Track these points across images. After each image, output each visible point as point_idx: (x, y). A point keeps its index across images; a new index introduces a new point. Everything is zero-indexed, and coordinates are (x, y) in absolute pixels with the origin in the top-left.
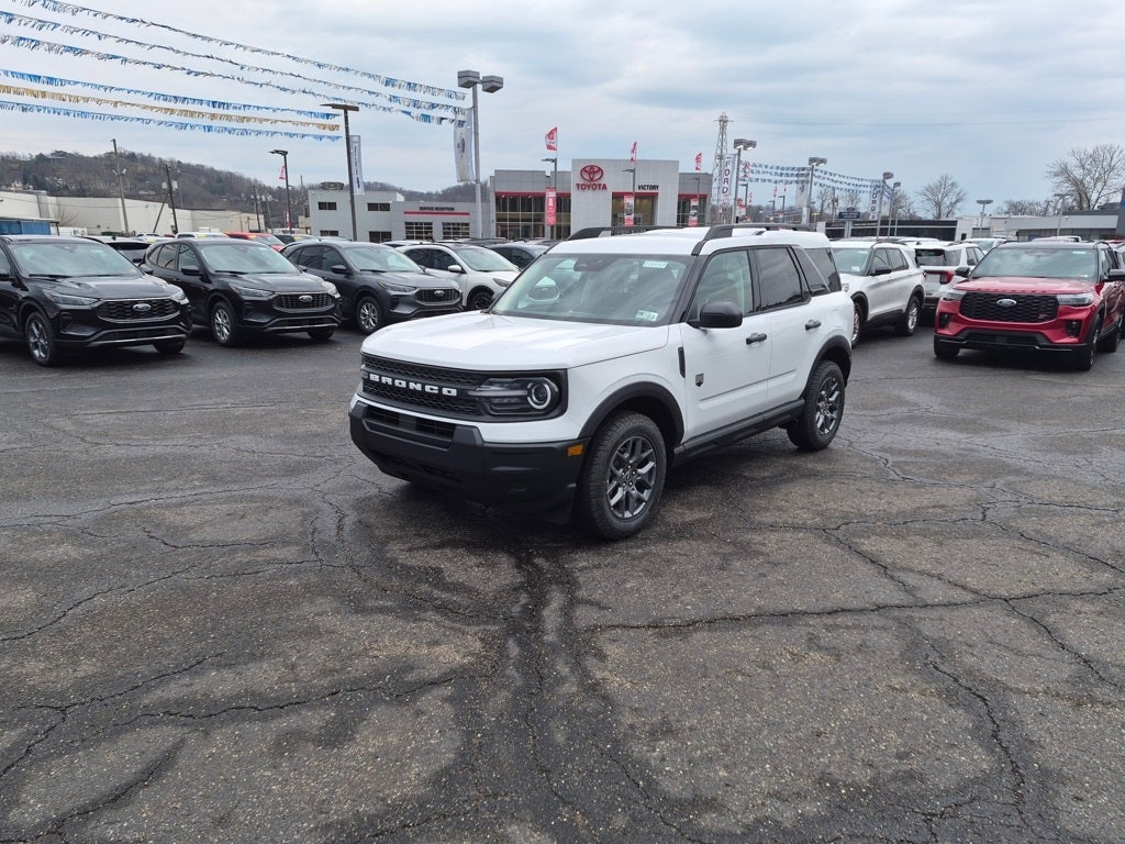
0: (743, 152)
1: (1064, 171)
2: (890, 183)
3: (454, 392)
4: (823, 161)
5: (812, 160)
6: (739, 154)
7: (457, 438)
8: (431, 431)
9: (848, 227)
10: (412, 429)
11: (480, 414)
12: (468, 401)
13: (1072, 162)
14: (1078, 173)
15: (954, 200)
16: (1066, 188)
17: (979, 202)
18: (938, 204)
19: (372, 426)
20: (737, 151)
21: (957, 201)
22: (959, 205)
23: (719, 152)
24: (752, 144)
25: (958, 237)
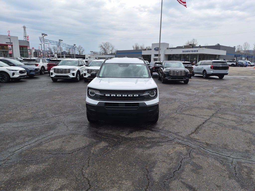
0: (44, 37)
1: (102, 46)
2: (75, 46)
3: (137, 95)
4: (62, 41)
5: (60, 40)
6: (43, 37)
7: (140, 106)
8: (130, 106)
9: (64, 56)
10: (124, 106)
11: (144, 100)
12: (141, 97)
13: (103, 45)
14: (104, 47)
15: (82, 51)
16: (103, 49)
17: (91, 52)
18: (79, 51)
19: (106, 108)
20: (42, 36)
21: (83, 51)
22: (83, 52)
23: (24, 35)
24: (46, 35)
25: (86, 58)
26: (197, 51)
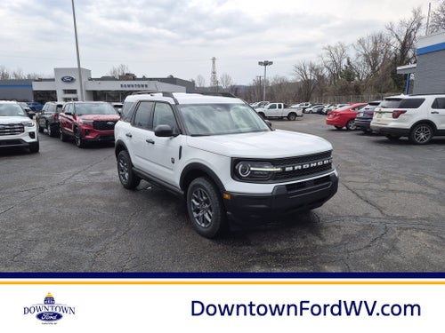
26: (146, 86)
